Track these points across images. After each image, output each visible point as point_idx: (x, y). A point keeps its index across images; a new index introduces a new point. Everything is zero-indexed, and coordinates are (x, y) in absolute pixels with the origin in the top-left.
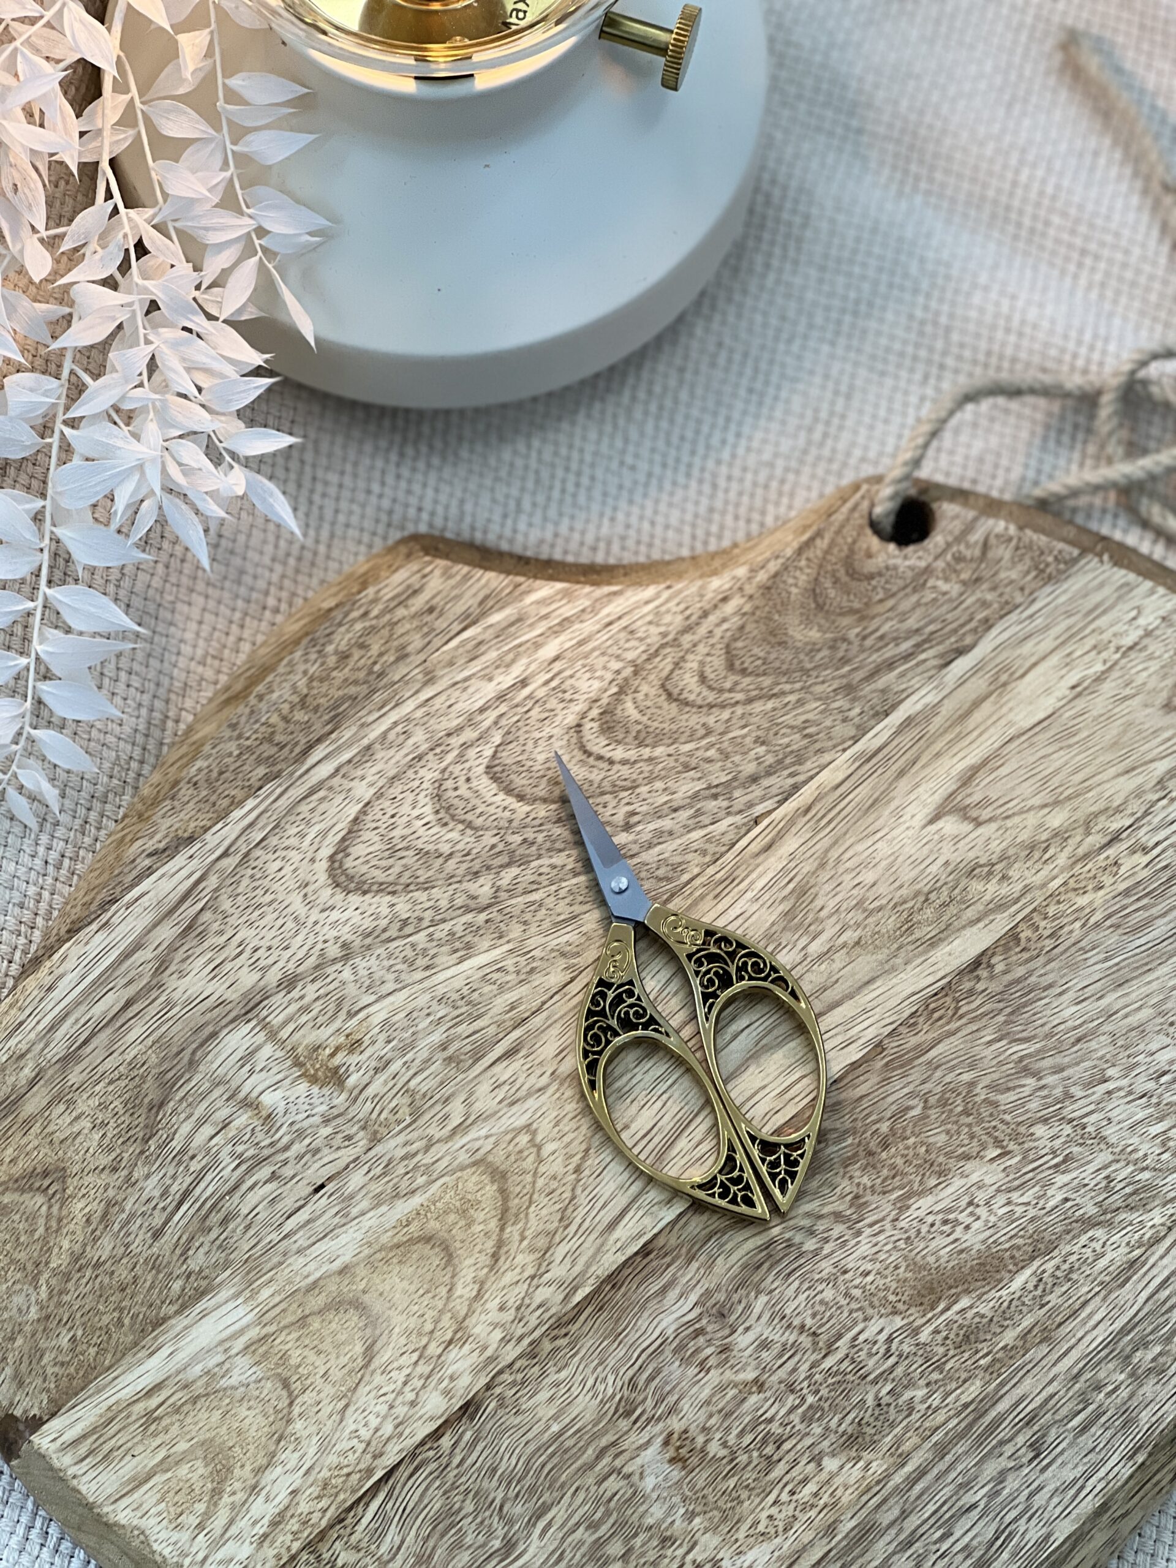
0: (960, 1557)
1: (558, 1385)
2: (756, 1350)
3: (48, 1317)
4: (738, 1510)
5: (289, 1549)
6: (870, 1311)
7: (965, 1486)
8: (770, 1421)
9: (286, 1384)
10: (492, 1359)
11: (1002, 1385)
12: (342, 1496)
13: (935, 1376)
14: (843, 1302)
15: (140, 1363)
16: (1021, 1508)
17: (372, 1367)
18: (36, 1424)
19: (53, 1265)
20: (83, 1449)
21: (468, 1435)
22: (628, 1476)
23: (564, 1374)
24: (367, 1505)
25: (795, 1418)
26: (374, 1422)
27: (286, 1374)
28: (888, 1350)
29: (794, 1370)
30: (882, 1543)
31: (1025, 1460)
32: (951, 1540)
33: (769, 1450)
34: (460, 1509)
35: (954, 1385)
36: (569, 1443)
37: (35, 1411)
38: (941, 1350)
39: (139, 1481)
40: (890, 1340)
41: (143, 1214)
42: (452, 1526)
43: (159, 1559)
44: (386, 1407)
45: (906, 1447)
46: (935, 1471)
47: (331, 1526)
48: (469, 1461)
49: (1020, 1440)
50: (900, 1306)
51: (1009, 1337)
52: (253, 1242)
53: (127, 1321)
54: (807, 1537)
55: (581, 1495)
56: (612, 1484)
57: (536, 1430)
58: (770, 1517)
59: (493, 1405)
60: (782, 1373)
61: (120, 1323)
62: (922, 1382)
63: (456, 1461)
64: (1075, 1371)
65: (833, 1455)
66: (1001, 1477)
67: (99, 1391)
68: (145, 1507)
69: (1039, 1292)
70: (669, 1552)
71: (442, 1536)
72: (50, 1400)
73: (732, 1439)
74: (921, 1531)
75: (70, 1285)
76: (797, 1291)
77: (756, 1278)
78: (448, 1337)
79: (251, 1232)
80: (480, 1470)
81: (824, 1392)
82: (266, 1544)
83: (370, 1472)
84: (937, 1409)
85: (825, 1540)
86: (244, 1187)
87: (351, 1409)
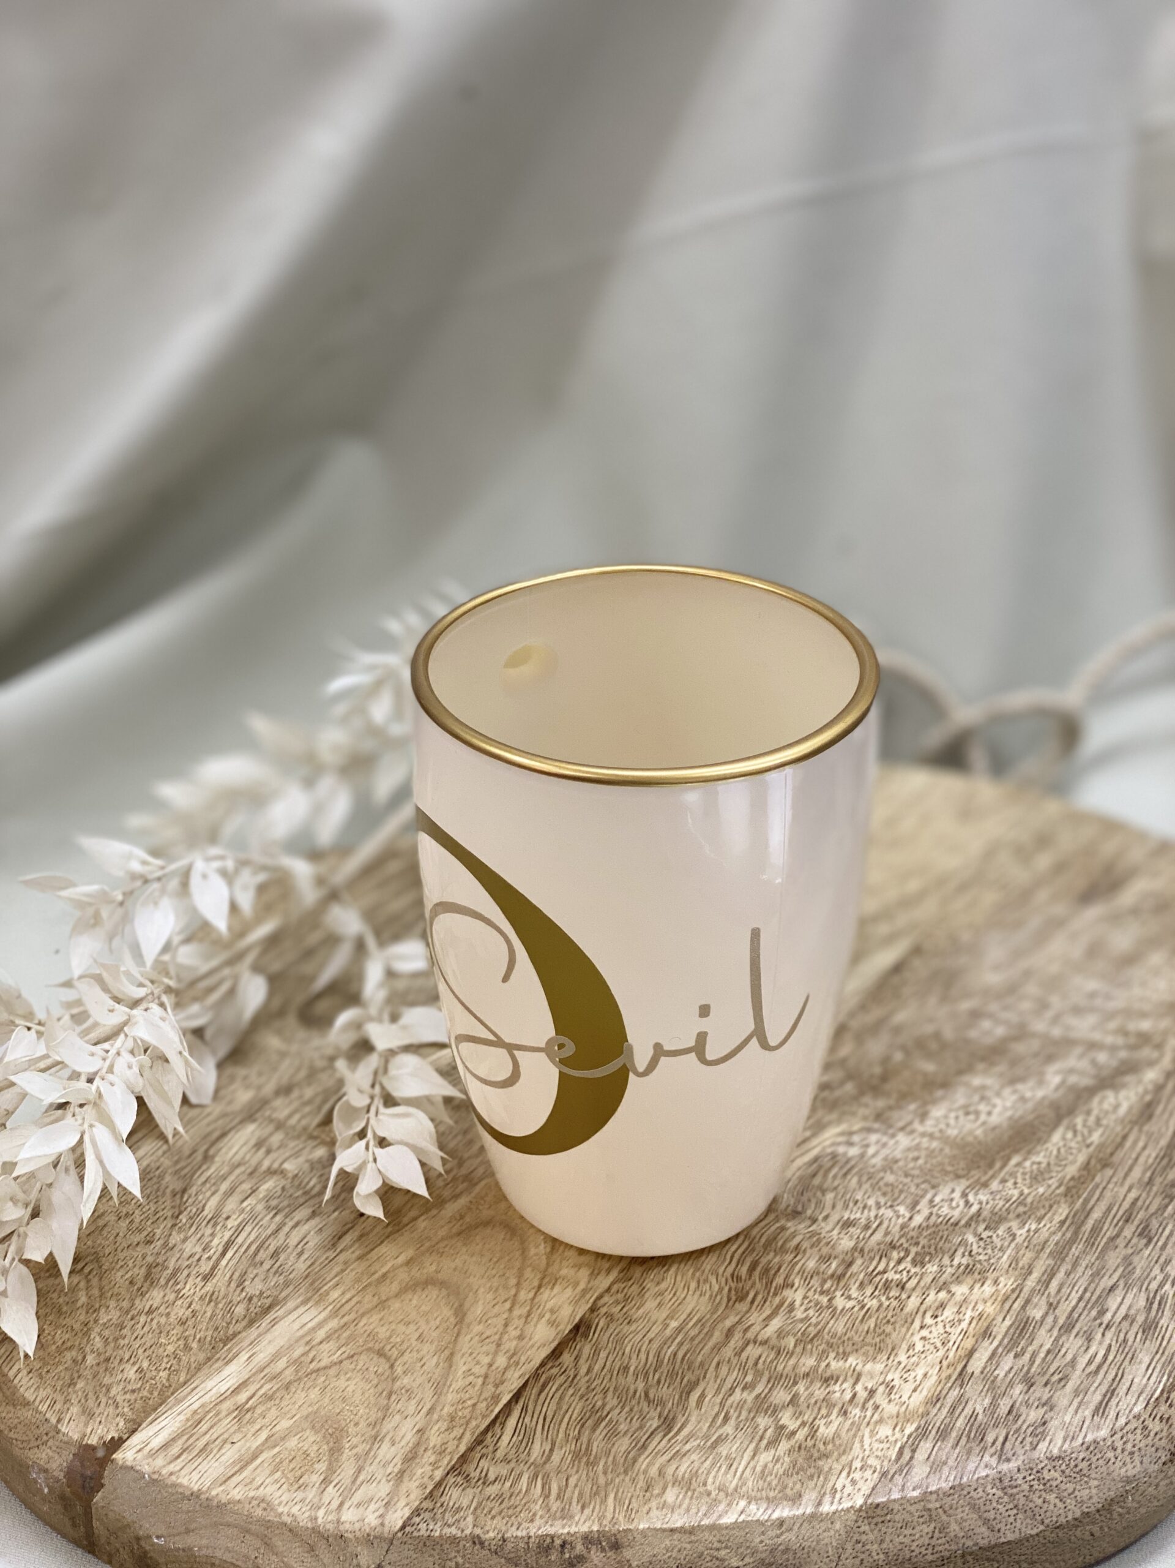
0: (1125, 1324)
1: (661, 1294)
2: (842, 1228)
3: (108, 1360)
4: (888, 1341)
5: (430, 1477)
6: (934, 1181)
7: (1097, 1275)
8: (884, 1272)
9: (381, 1353)
10: (584, 1292)
11: (1086, 1201)
12: (474, 1423)
13: (1021, 1209)
14: (908, 1180)
15: (219, 1370)
16: (1160, 1278)
17: (467, 1320)
18: (116, 1444)
19: (101, 1322)
20: (175, 1450)
21: (587, 1350)
22: (765, 1343)
23: (663, 1286)
24: (503, 1424)
25: (907, 1264)
26: (486, 1360)
27: (377, 1347)
28: (967, 1202)
29: (887, 1233)
30: (1043, 1331)
31: (1141, 1246)
32: (1108, 1316)
33: (894, 1293)
34: (604, 1405)
35: (1043, 1212)
36: (692, 1333)
37: (113, 1434)
38: (1016, 1193)
39: (244, 1463)
40: (964, 1195)
41: (188, 1266)
42: (601, 1419)
43: (288, 1520)
44: (494, 1346)
45: (1024, 1262)
46: (1063, 1270)
47: (470, 1449)
48: (597, 1367)
49: (1128, 1232)
50: (961, 1172)
51: (1072, 1170)
52: (309, 1263)
53: (195, 1345)
54: (968, 1344)
55: (724, 1370)
56: (752, 1351)
57: (655, 1329)
58: (923, 1338)
59: (601, 1324)
60: (878, 1236)
61: (187, 1348)
62: (1011, 1216)
63: (583, 1370)
64: (1146, 1179)
65: (958, 1280)
66: (1127, 1261)
67: (179, 1401)
68: (258, 1481)
69: (1079, 1138)
70: (837, 1388)
71: (594, 1430)
72: (127, 1421)
73: (854, 1293)
74: (1076, 1315)
75: (124, 1332)
76: (860, 1184)
77: (817, 1181)
78: (536, 1283)
79: (305, 1256)
80: (611, 1371)
81: (923, 1241)
82: (406, 1479)
83: (496, 1398)
84: (1036, 1231)
85: (986, 1343)
86: (286, 1229)
87: (457, 1358)
